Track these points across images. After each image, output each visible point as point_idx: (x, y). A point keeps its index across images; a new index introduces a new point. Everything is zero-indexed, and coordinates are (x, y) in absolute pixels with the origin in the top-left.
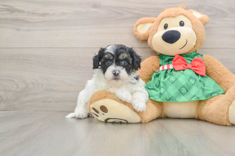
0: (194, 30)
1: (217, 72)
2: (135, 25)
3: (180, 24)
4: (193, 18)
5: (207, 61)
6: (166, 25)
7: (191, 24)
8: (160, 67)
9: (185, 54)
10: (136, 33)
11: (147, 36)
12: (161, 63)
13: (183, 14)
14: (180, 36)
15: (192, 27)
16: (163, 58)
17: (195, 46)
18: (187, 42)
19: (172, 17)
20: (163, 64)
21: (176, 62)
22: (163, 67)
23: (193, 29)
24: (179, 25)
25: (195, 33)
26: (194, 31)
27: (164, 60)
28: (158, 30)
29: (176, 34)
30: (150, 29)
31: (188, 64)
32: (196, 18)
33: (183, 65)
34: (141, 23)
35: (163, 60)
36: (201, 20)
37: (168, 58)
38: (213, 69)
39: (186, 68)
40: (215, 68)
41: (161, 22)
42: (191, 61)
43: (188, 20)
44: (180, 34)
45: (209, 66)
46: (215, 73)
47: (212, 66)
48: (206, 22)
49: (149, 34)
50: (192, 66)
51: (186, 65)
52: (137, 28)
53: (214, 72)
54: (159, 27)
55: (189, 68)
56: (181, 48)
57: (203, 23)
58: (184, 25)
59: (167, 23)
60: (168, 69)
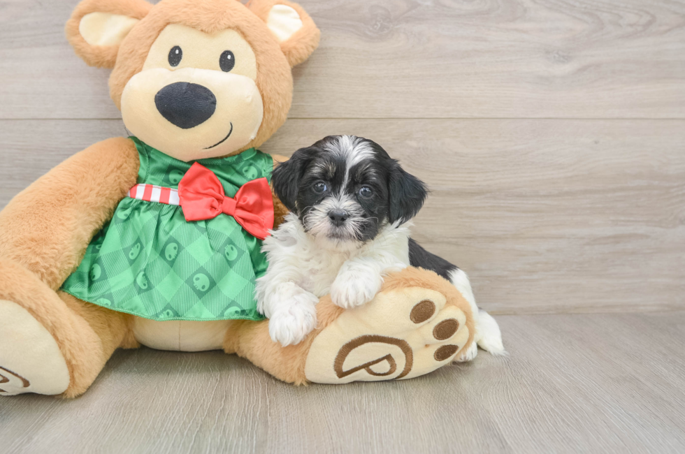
2: (75, 12)
3: (221, 61)
4: (267, 42)
6: (177, 52)
7: (254, 65)
8: (137, 184)
9: (221, 158)
10: (74, 39)
11: (109, 58)
12: (142, 173)
13: (238, 29)
14: (215, 108)
15: (255, 77)
16: (152, 156)
18: (231, 131)
20: (150, 177)
21: (191, 189)
22: (148, 191)
23: (258, 85)
24: (218, 63)
25: (263, 99)
26: (261, 91)
27: (153, 166)
28: (148, 60)
29: (201, 102)
30: (123, 36)
31: (225, 199)
33: (210, 199)
35: (149, 164)
37: (169, 161)
39: (220, 210)
41: (163, 33)
42: (239, 186)
43: (250, 49)
44: (214, 103)
50: (238, 205)
51: (220, 200)
52: (79, 23)
54: (153, 47)
55: (226, 211)
56: (211, 147)
57: (290, 63)
58: (234, 68)
59: (181, 47)
60: (161, 203)
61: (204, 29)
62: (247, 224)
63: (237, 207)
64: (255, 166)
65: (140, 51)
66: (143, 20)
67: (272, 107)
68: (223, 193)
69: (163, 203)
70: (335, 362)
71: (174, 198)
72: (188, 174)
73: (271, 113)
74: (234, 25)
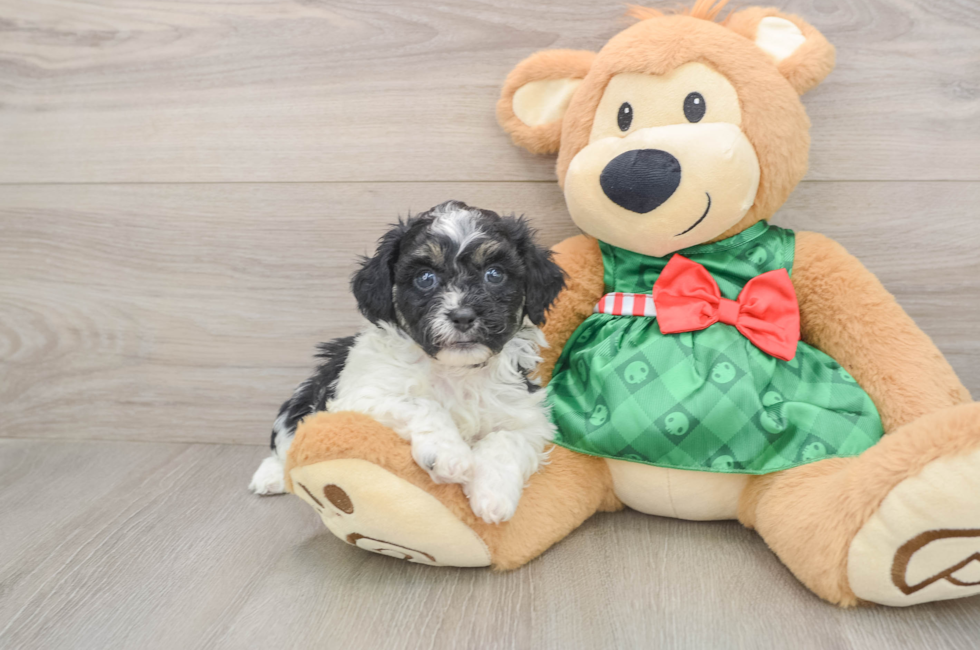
0: (748, 136)
1: (849, 325)
3: (685, 109)
4: (752, 68)
5: (808, 274)
6: (627, 110)
8: (604, 294)
10: (510, 125)
11: (553, 139)
12: (609, 279)
13: (704, 59)
14: (680, 177)
15: (739, 120)
17: (754, 207)
18: (709, 204)
19: (653, 74)
20: (619, 282)
21: (672, 291)
22: (618, 303)
23: (745, 131)
24: (682, 112)
25: (755, 150)
26: (750, 139)
27: (621, 268)
28: (595, 131)
29: (658, 172)
30: (566, 105)
31: (722, 302)
32: (769, 62)
34: (527, 78)
35: (617, 266)
36: (789, 72)
37: (639, 260)
38: (829, 312)
40: (839, 308)
42: (741, 280)
43: (726, 84)
44: (678, 170)
45: (815, 297)
46: (840, 328)
47: (827, 300)
48: (813, 80)
49: (559, 134)
50: (743, 310)
51: (714, 305)
52: (511, 102)
53: (836, 325)
55: (723, 319)
56: (685, 232)
57: (797, 89)
58: (706, 115)
59: (630, 103)
60: (635, 316)
61: (654, 69)
62: (757, 336)
63: (741, 313)
64: (764, 247)
66: (587, 77)
67: (770, 158)
68: (718, 294)
69: (634, 318)
70: (893, 574)
71: (650, 309)
72: (666, 273)
73: (772, 168)
74: (698, 55)
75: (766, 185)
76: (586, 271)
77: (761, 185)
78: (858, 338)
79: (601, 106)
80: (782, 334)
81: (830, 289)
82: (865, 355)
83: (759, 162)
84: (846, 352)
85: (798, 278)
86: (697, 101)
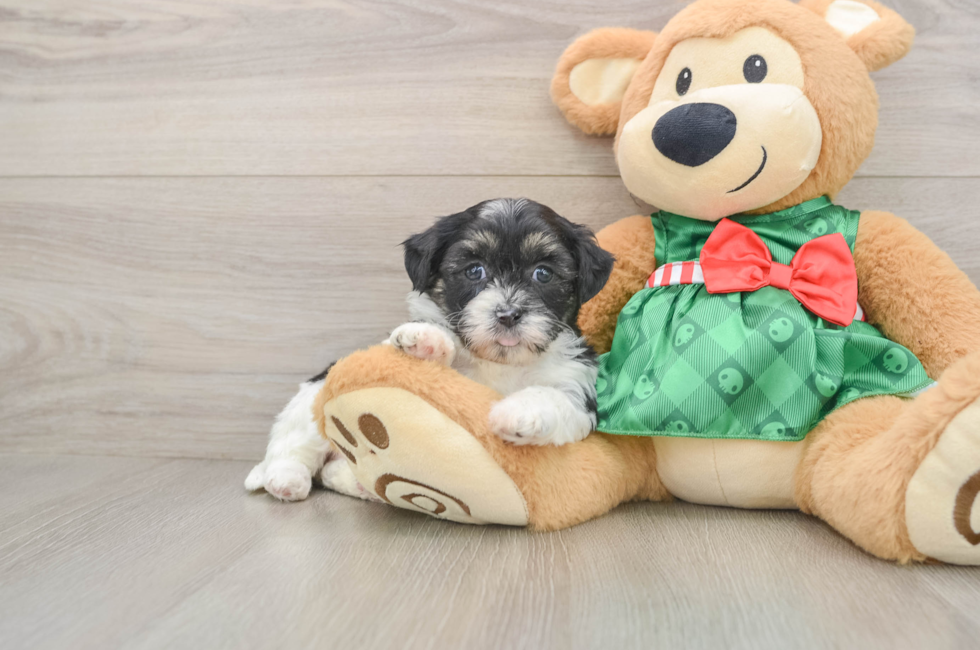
0: (810, 99)
1: (918, 299)
2: (561, 63)
3: (745, 71)
4: (818, 37)
5: (872, 246)
6: (686, 75)
7: (798, 70)
8: (656, 269)
9: (770, 213)
10: (566, 102)
12: (659, 252)
14: (735, 129)
15: (802, 84)
16: (671, 228)
17: (813, 174)
18: (765, 158)
19: (713, 36)
20: (670, 255)
21: (721, 256)
22: (667, 275)
23: (807, 94)
24: (742, 74)
25: (819, 114)
26: (813, 101)
27: (673, 241)
28: (653, 99)
29: (711, 122)
31: (774, 266)
32: (838, 35)
33: (750, 268)
34: (587, 55)
35: (668, 239)
36: (859, 46)
37: (691, 229)
38: (895, 286)
39: (766, 282)
40: (907, 281)
42: (794, 247)
43: (789, 49)
44: (733, 121)
45: (880, 270)
46: (908, 303)
47: (893, 272)
48: (884, 55)
50: (796, 275)
51: (765, 269)
52: (568, 78)
53: (902, 299)
55: (773, 283)
56: (739, 188)
57: (865, 63)
58: (766, 77)
59: (690, 67)
60: (682, 284)
62: (812, 301)
63: (794, 279)
64: (824, 218)
65: (641, 90)
67: (834, 123)
68: (769, 258)
69: (684, 284)
71: (697, 276)
72: (714, 236)
73: (836, 133)
74: (760, 19)
75: (829, 151)
76: (637, 249)
77: (822, 151)
78: (928, 311)
79: (660, 76)
80: (839, 300)
81: (896, 261)
82: (936, 329)
83: (822, 126)
84: (915, 328)
85: (862, 251)
86: (758, 63)
